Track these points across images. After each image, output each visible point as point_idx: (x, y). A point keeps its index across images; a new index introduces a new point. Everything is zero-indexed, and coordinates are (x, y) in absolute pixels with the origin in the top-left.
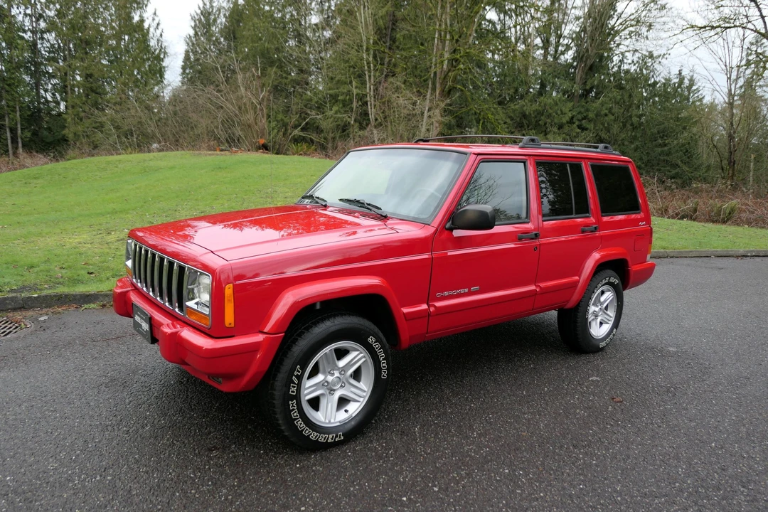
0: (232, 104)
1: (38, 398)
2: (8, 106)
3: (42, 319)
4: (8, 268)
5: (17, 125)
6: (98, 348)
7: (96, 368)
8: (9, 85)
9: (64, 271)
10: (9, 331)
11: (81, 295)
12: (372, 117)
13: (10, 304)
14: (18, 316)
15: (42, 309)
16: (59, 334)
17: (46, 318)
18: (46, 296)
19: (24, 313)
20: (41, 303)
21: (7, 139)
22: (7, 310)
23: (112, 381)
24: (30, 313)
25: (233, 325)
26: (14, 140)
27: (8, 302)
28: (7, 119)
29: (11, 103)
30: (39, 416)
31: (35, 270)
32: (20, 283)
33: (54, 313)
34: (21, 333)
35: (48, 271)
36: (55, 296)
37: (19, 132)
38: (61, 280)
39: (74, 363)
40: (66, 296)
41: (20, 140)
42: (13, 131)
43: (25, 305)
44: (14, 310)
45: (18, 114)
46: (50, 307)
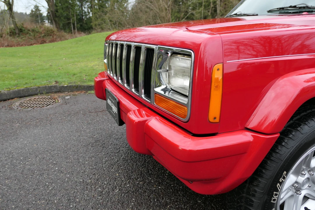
0: (156, 8)
1: (50, 151)
2: (72, 15)
3: (67, 98)
4: (65, 75)
5: (75, 21)
6: (92, 117)
7: (88, 131)
8: (72, 6)
9: (87, 77)
10: (49, 103)
11: (87, 86)
12: (218, 11)
13: (54, 89)
14: (56, 96)
15: (68, 92)
16: (73, 107)
17: (69, 97)
18: (71, 86)
19: (59, 94)
20: (68, 89)
21: (71, 28)
22: (52, 92)
23: (96, 142)
24: (61, 95)
25: (217, 120)
26: (74, 29)
27: (52, 88)
28: (71, 20)
29: (73, 13)
30: (45, 168)
31: (76, 76)
32: (69, 81)
33: (74, 95)
34: (55, 105)
35: (81, 77)
36: (75, 86)
37: (76, 25)
38: (85, 81)
39: (77, 126)
40: (80, 86)
41: (76, 28)
42: (74, 24)
43: (61, 90)
44: (56, 92)
45: (75, 18)
46: (72, 92)
